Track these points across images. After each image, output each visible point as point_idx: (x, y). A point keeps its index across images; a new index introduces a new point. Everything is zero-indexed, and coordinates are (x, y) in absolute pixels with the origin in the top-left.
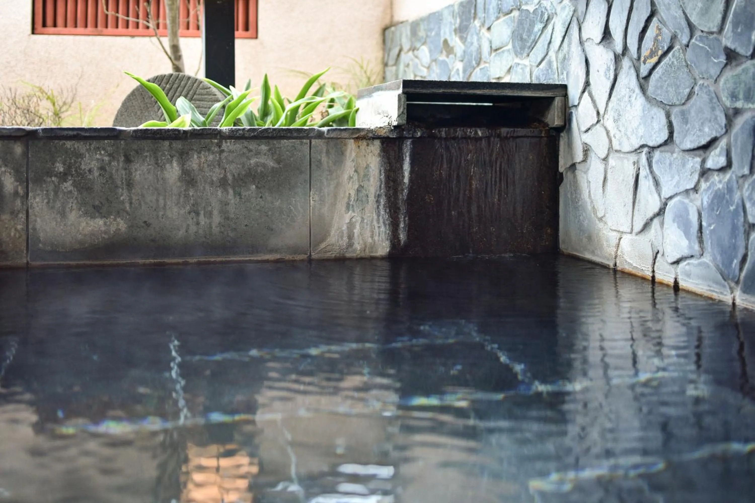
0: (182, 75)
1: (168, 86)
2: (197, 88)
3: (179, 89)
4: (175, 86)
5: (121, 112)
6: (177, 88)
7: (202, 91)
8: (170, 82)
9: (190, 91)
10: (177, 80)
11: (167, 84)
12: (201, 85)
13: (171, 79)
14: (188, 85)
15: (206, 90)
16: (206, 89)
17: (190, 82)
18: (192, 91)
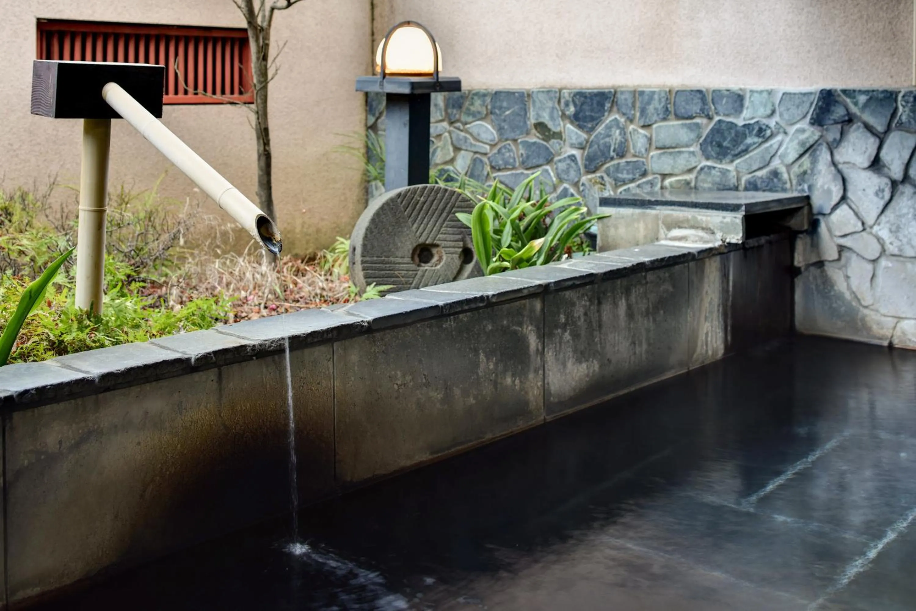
0: (438, 187)
1: (422, 199)
2: (456, 201)
3: (436, 201)
4: (430, 199)
5: (371, 229)
6: (433, 201)
7: (463, 204)
8: (424, 194)
9: (448, 204)
10: (433, 193)
11: (421, 197)
12: (460, 198)
13: (426, 192)
14: (445, 198)
15: (466, 203)
16: (467, 201)
17: (447, 194)
18: (450, 204)
